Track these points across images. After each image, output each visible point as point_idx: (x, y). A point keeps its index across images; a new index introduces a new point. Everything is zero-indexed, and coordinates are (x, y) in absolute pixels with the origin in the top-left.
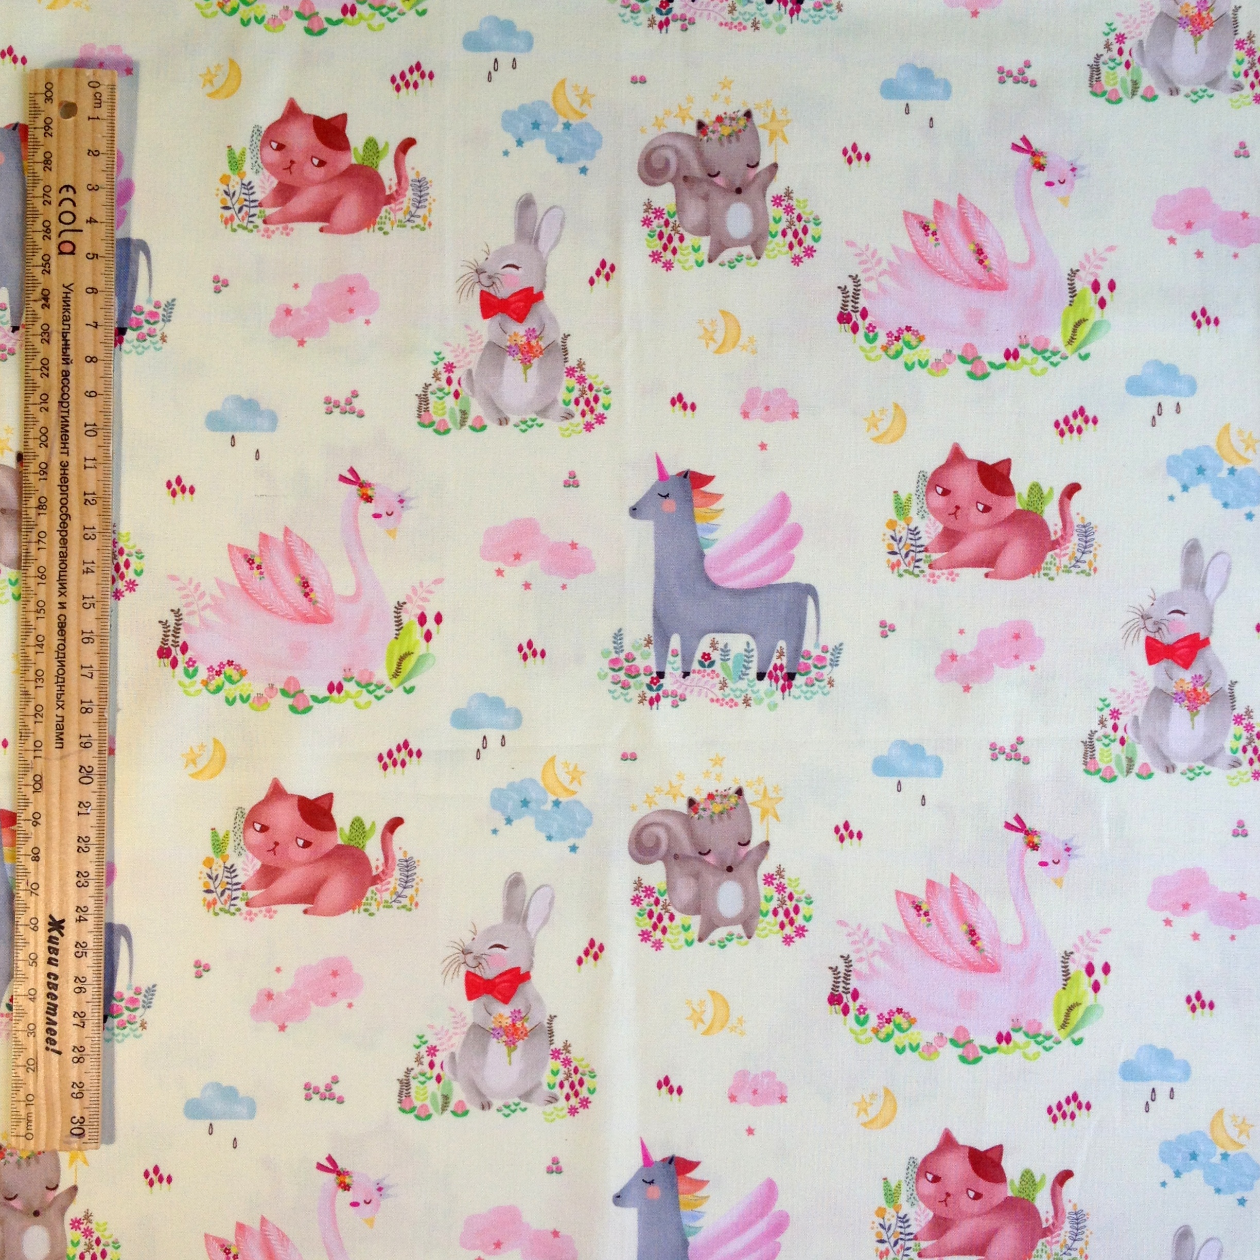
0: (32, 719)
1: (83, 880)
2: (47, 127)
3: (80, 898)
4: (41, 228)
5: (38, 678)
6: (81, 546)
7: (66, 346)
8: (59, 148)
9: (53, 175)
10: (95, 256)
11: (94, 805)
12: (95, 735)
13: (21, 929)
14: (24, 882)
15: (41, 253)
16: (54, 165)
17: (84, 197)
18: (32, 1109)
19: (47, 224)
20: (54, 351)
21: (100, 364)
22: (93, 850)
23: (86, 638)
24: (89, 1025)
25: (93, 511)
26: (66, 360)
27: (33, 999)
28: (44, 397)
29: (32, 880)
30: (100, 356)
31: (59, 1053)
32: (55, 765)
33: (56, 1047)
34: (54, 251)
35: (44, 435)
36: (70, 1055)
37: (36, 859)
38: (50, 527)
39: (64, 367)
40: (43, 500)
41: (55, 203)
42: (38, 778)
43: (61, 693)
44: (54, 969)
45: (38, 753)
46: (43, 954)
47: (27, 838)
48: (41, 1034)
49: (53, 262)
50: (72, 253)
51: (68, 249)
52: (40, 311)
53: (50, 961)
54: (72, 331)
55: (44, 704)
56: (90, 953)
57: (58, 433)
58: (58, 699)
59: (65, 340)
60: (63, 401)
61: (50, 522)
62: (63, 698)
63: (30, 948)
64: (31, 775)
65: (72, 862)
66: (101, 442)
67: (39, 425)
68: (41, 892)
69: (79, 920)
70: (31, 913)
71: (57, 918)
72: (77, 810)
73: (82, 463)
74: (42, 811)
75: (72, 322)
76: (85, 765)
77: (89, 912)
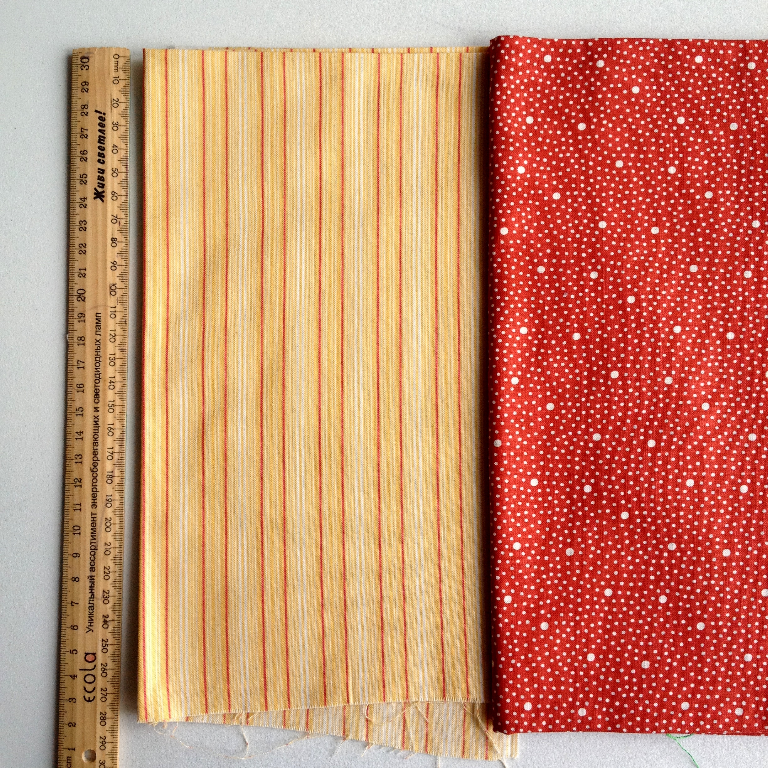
0: (117, 333)
1: (83, 226)
2: (103, 743)
3: (85, 214)
4: (108, 672)
5: (113, 360)
6: (83, 450)
7: (92, 588)
8: (95, 728)
9: (99, 710)
10: (71, 652)
11: (76, 275)
12: (76, 321)
13: (124, 193)
14: (122, 224)
15: (108, 654)
16: (98, 716)
17: (79, 694)
18: (114, 74)
19: (104, 675)
20: (101, 585)
21: (70, 577)
22: (77, 246)
23: (81, 387)
24: (79, 131)
25: (75, 475)
26: (92, 578)
27: (115, 146)
28: (108, 553)
29: (117, 225)
30: (70, 582)
31: (96, 111)
32: (100, 302)
33: (98, 115)
34: (100, 655)
35: (108, 527)
36: (91, 110)
37: (114, 240)
38: (103, 463)
39: (93, 574)
40: (109, 481)
41: (98, 689)
42: (113, 293)
43: (98, 350)
44: (100, 166)
45: (113, 310)
46: (108, 175)
47: (120, 254)
48: (108, 123)
49: (100, 648)
50: (87, 654)
51: (90, 657)
52: (110, 612)
53: (102, 171)
54: (88, 599)
55: (109, 343)
56: (78, 177)
57: (98, 527)
58: (99, 346)
59: (92, 593)
60: (94, 550)
61: (103, 468)
62: (96, 347)
63: (116, 180)
64: (118, 295)
65: (89, 237)
66: (70, 522)
67: (112, 533)
68: (110, 218)
69: (85, 199)
70: (117, 204)
71: (98, 200)
72: (87, 272)
73: (83, 507)
74: (109, 272)
75: (88, 605)
76: (82, 302)
77: (79, 204)
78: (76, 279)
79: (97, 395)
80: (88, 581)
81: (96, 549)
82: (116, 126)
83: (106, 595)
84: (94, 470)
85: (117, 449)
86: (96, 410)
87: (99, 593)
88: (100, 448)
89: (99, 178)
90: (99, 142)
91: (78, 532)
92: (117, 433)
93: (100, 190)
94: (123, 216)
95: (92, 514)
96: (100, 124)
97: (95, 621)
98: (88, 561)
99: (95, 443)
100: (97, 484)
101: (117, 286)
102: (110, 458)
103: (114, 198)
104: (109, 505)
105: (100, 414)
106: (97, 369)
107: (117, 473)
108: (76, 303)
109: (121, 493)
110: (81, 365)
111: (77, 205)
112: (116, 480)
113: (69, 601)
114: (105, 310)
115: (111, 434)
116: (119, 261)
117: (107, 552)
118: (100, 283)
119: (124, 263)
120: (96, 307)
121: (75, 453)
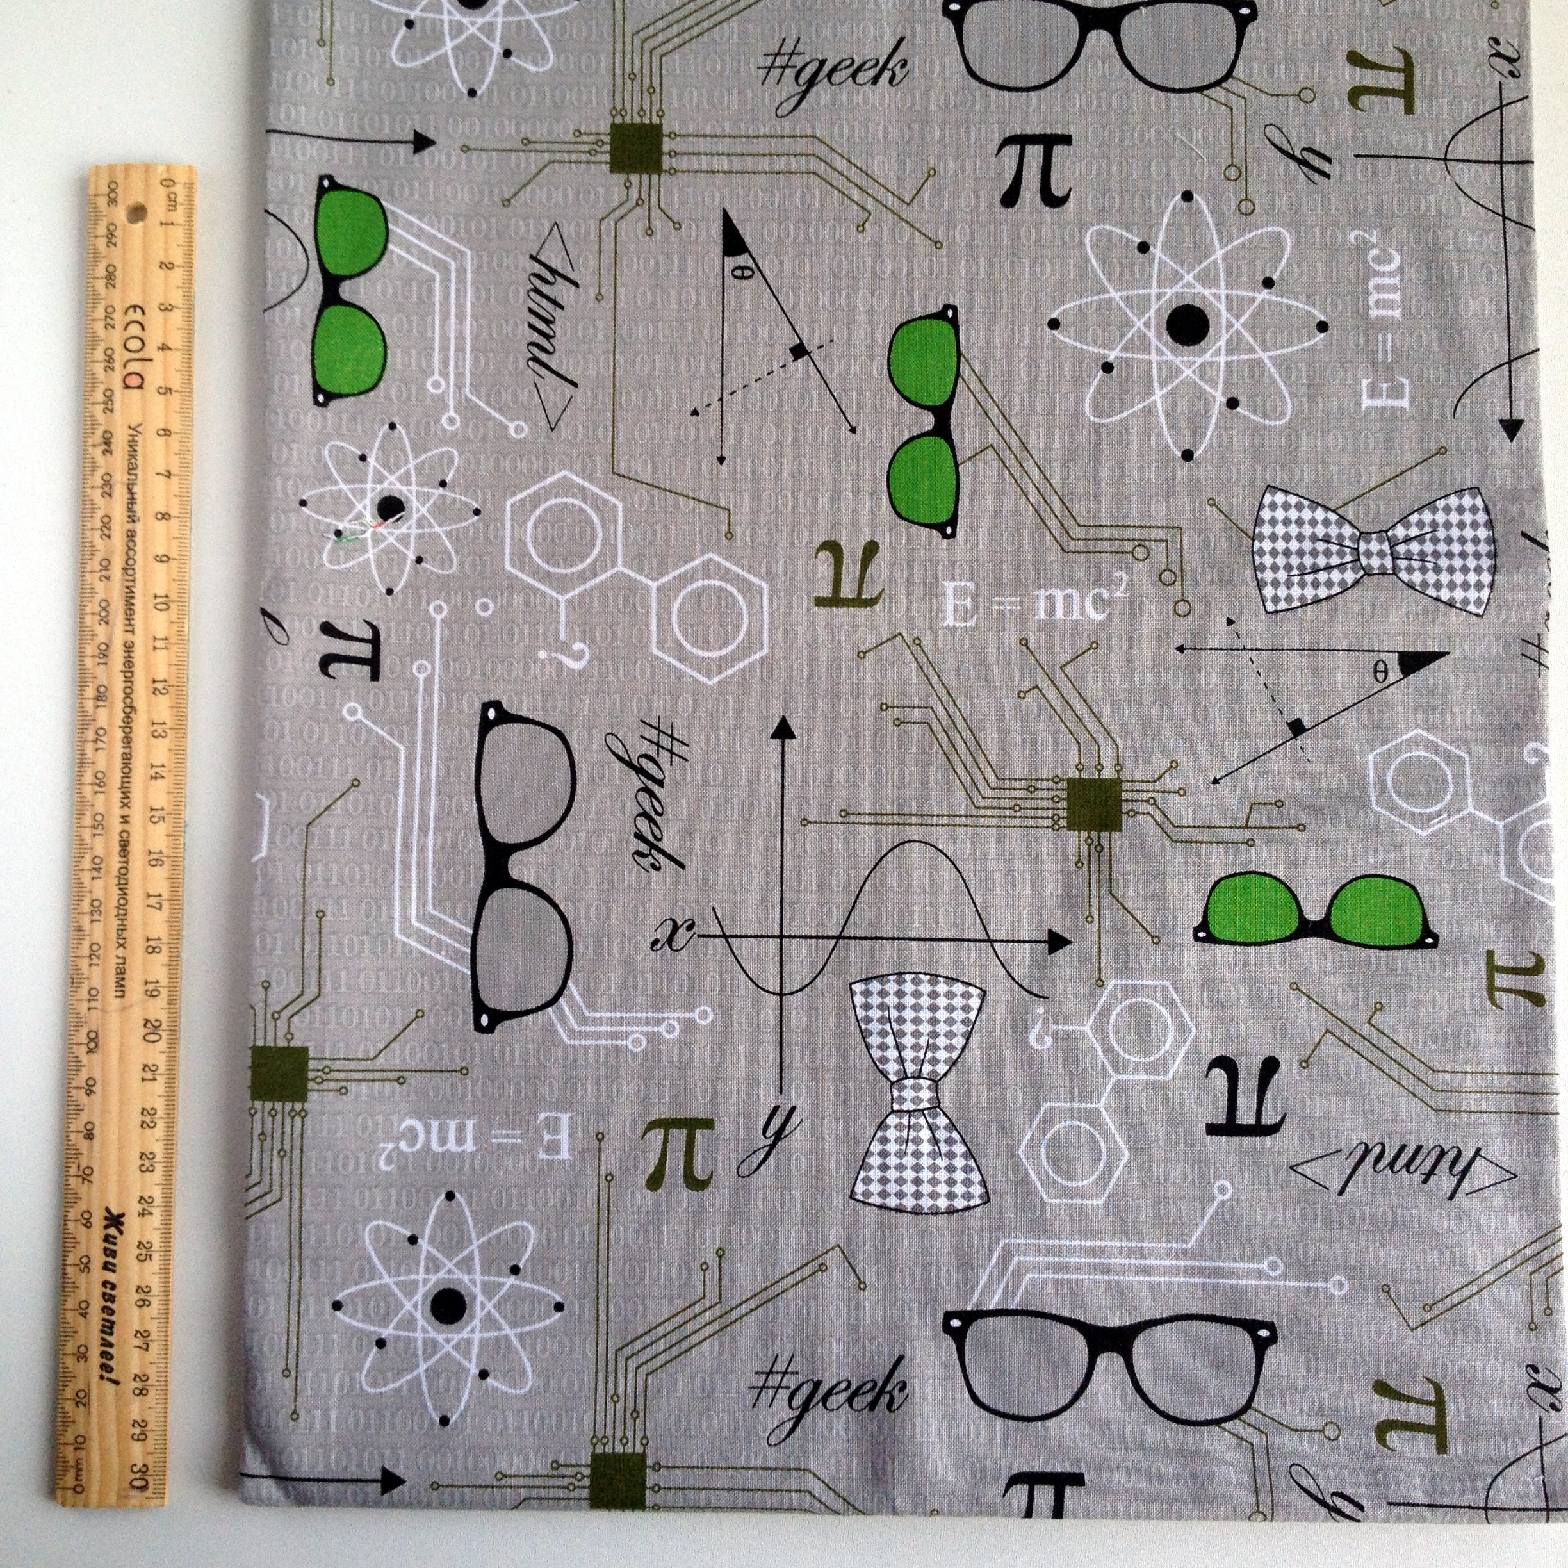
0: (86, 961)
1: (147, 1163)
2: (110, 235)
3: (144, 1186)
4: (102, 357)
5: (95, 910)
6: (148, 745)
7: (132, 501)
8: (125, 261)
9: (117, 293)
10: (169, 390)
11: (162, 1069)
12: (164, 981)
13: (71, 1225)
14: (74, 1166)
15: (102, 388)
16: (118, 282)
17: (155, 318)
18: (83, 1454)
19: (109, 352)
20: (117, 506)
21: (174, 522)
22: (161, 1123)
23: (154, 860)
24: (154, 1348)
25: (163, 704)
26: (132, 518)
27: (85, 1315)
29: (83, 1165)
30: (175, 512)
31: (117, 1383)
32: (114, 1019)
33: (113, 1376)
34: (117, 386)
35: (104, 609)
36: (130, 1385)
37: (89, 1136)
38: (111, 722)
39: (130, 526)
40: (102, 689)
41: (119, 326)
42: (93, 1035)
43: (122, 929)
44: (111, 1277)
45: (93, 1004)
46: (98, 1259)
47: (79, 1110)
48: (95, 1360)
49: (117, 398)
50: (140, 387)
51: (135, 382)
52: (100, 459)
53: (107, 1267)
54: (139, 481)
55: (101, 942)
56: (156, 1257)
57: (121, 607)
58: (119, 937)
59: (131, 492)
60: (128, 568)
61: (111, 716)
62: (125, 934)
63: (82, 1250)
64: (84, 1031)
65: (134, 1140)
66: (174, 618)
67: (98, 597)
68: (95, 1177)
69: (142, 1214)
70: (82, 1206)
71: (115, 1212)
72: (141, 1074)
73: (151, 643)
74: (97, 1076)
75: (139, 472)
76: (152, 1018)
77: (156, 1203)
78: (161, 1062)
79: (124, 846)
80: (139, 513)
81: (125, 569)
82: (82, 1355)
83: (107, 489)
84: (130, 710)
85: (89, 748)
86: (125, 820)
87: (120, 493)
88: (119, 749)
89: (113, 1254)
90: (113, 1323)
91: (159, 600)
92: (88, 777)
93: (112, 1231)
94: (73, 1181)
95: (133, 632)
96: (112, 1358)
97: (126, 444)
98: (139, 548)
99: (127, 759)
100: (123, 685)
101: (84, 1049)
102: (101, 732)
103: (86, 1215)
104: (103, 647)
105: (117, 811)
106: (124, 894)
107: (89, 705)
108: (163, 1016)
109: (82, 671)
110: (152, 901)
111: (158, 1200)
112: (90, 692)
113: (174, 480)
114: (106, 1003)
115: (100, 775)
116: (81, 1096)
117: (106, 564)
118: (114, 1056)
119: (74, 1092)
120: (123, 1009)
121: (166, 741)
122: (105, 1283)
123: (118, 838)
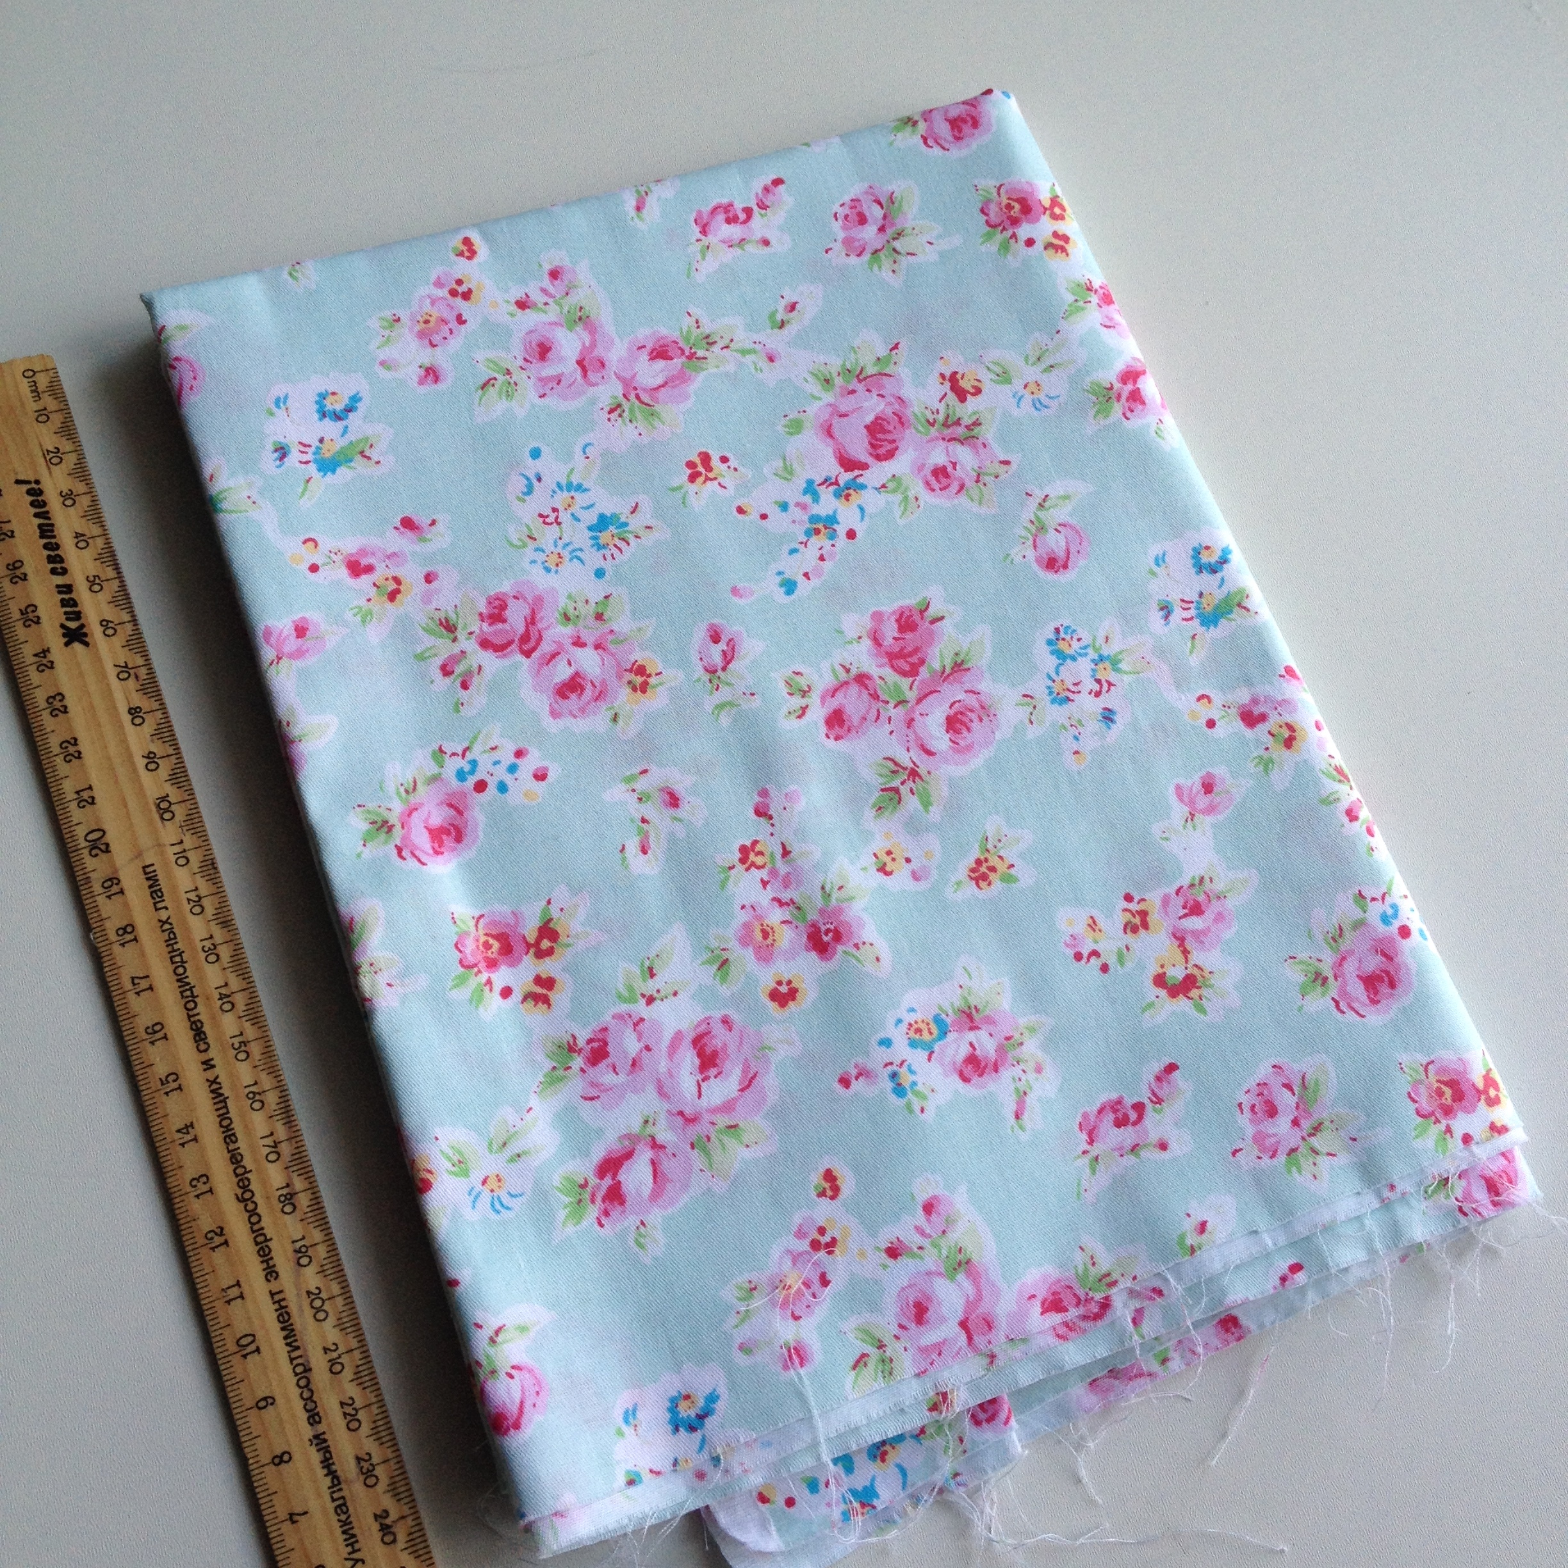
0: (203, 892)
1: (57, 704)
3: (54, 680)
5: (212, 951)
6: (205, 1163)
7: (327, 1463)
11: (72, 806)
12: (101, 900)
13: (124, 618)
14: (143, 676)
18: (36, 406)
20: (344, 1449)
21: (265, 1458)
22: (56, 750)
23: (157, 1031)
25: (205, 1224)
26: (320, 1441)
27: (78, 535)
28: (338, 1368)
29: (131, 682)
30: (269, 1471)
31: (18, 482)
32: (145, 841)
33: (25, 487)
35: (319, 1310)
36: (6, 483)
37: (134, 712)
38: (262, 1170)
39: (321, 1428)
40: (288, 1209)
42: (167, 816)
43: (170, 941)
44: (59, 580)
45: (177, 849)
46: (82, 593)
47: (157, 734)
48: (51, 497)
52: (387, 1502)
53: (69, 588)
54: (327, 1493)
55: (190, 917)
56: (16, 615)
57: (296, 1320)
58: (171, 931)
59: (332, 1473)
60: (304, 1373)
61: (264, 1183)
62: (166, 935)
63: (104, 597)
64: (180, 816)
65: (79, 722)
66: (227, 1334)
67: (331, 1320)
68: (112, 673)
69: (45, 652)
70: (117, 641)
71: (77, 646)
72: (96, 793)
73: (245, 1288)
74: (146, 777)
75: (331, 1506)
76: (103, 856)
77: (35, 666)
78: (76, 814)
79: (199, 1034)
80: (313, 1449)
81: (308, 1370)
82: (68, 497)
83: (365, 1465)
84: (245, 1195)
85: (281, 1132)
86: (208, 1065)
87: (347, 1466)
88: (242, 1145)
89: (64, 604)
90: (42, 537)
91: (253, 1347)
92: (272, 1098)
93: (73, 625)
94: (140, 661)
95: (272, 1294)
96: (32, 504)
97: (359, 1537)
98: (298, 1404)
99: (229, 1136)
100: (263, 1224)
101: (172, 799)
102: (273, 1157)
103: (110, 632)
104: (304, 1261)
105: (219, 1071)
106: (181, 980)
107: (299, 1184)
108: (90, 863)
109: (323, 1224)
110: (144, 984)
111: (32, 670)
112: (303, 1200)
113: (282, 1514)
114: (162, 853)
115: (257, 1105)
116: (157, 748)
117: (335, 1367)
118: (132, 804)
119: (170, 751)
121: (188, 1178)
122: (64, 572)
123: (210, 1040)
